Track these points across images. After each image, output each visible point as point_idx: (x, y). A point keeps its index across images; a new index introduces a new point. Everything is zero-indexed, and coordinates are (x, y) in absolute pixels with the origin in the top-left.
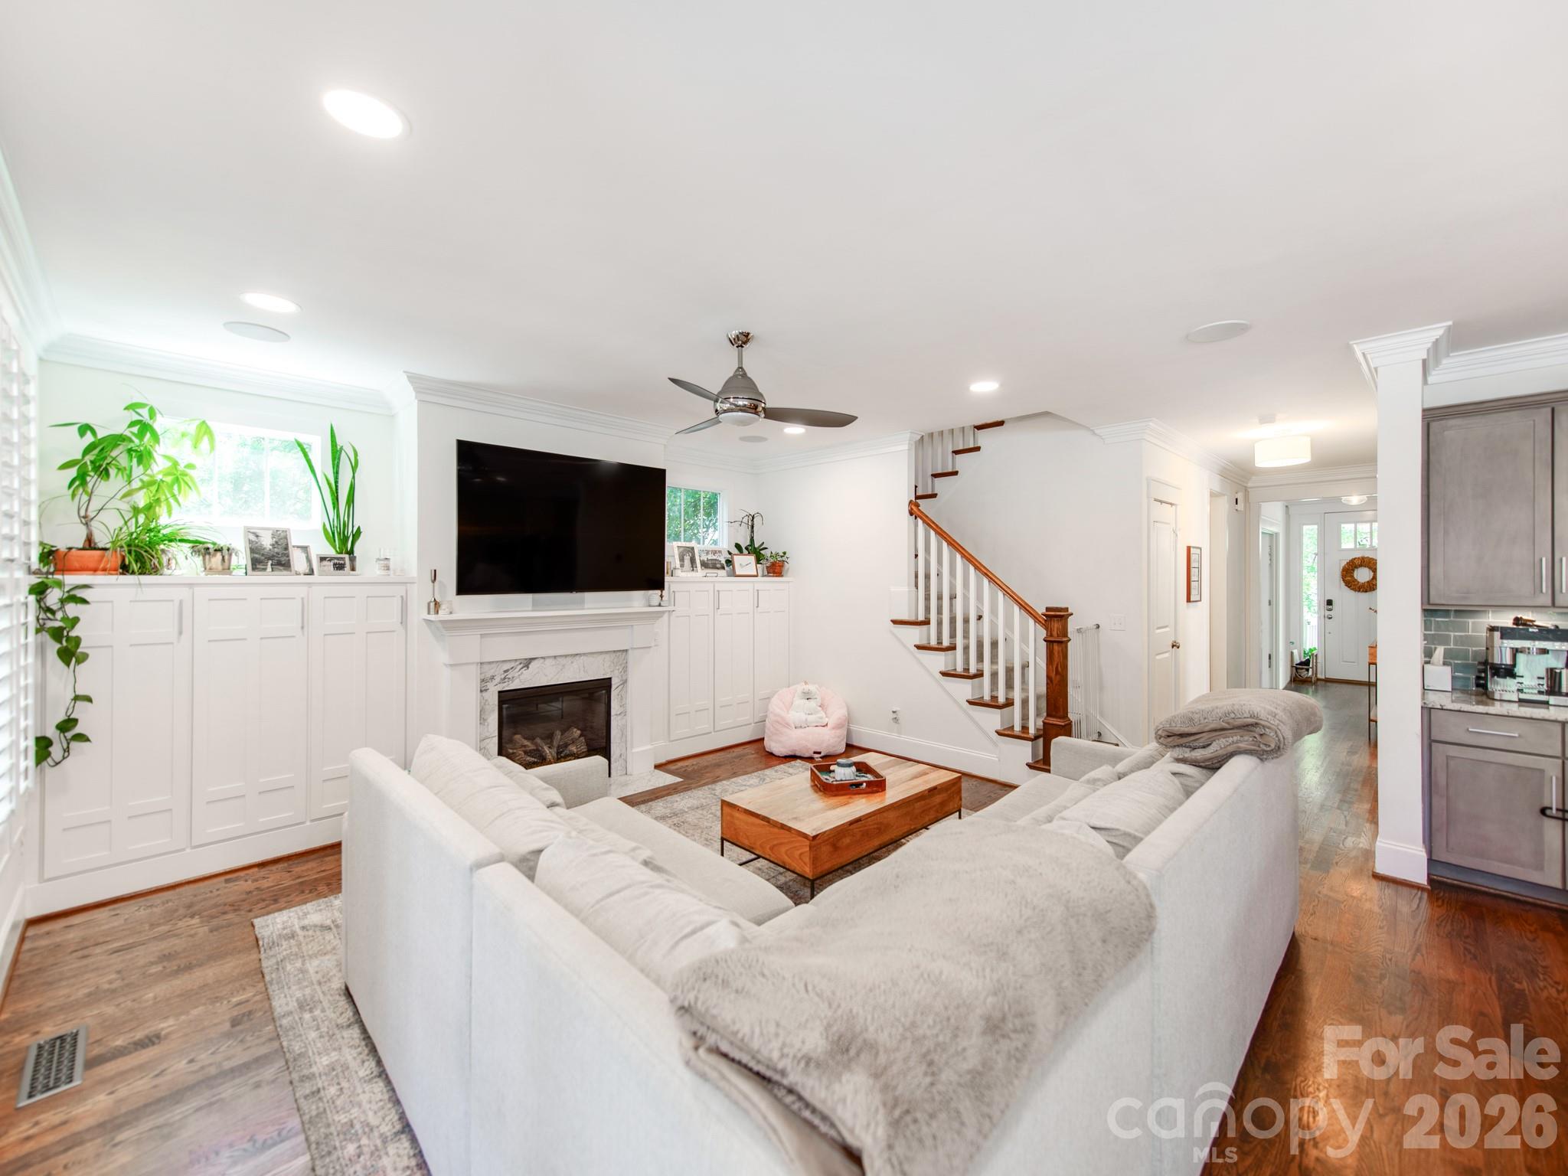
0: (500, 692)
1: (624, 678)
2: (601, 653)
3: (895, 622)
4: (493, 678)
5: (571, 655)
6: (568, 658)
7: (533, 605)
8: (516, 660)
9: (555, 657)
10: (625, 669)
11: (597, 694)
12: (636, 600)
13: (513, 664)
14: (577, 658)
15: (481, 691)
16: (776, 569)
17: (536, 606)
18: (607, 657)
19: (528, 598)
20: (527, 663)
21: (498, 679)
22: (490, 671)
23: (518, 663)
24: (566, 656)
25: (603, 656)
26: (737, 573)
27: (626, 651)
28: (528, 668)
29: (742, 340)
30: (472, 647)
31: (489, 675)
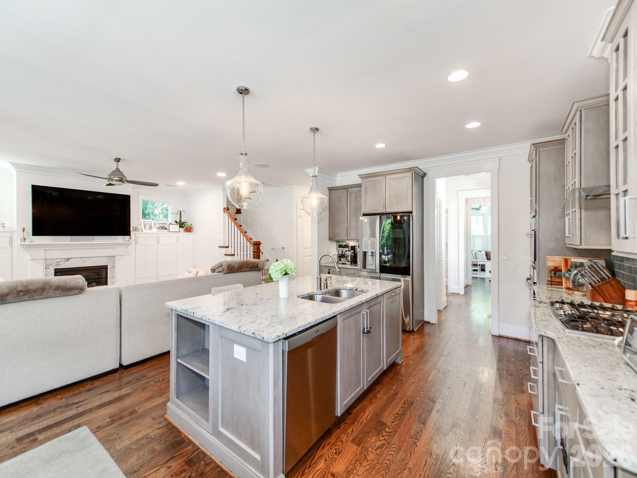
0: (55, 269)
1: (114, 265)
2: (103, 257)
3: (219, 247)
4: (51, 264)
5: (89, 257)
6: (87, 258)
7: (70, 240)
8: (62, 258)
9: (81, 258)
10: (114, 262)
11: (101, 271)
12: (120, 239)
13: (61, 260)
14: (91, 258)
15: (46, 269)
16: (189, 230)
17: (71, 241)
18: (105, 258)
19: (69, 237)
20: (68, 259)
21: (54, 265)
22: (49, 262)
23: (63, 259)
24: (86, 257)
25: (103, 258)
26: (170, 231)
27: (115, 256)
28: (68, 261)
29: (118, 160)
30: (40, 254)
31: (50, 263)
